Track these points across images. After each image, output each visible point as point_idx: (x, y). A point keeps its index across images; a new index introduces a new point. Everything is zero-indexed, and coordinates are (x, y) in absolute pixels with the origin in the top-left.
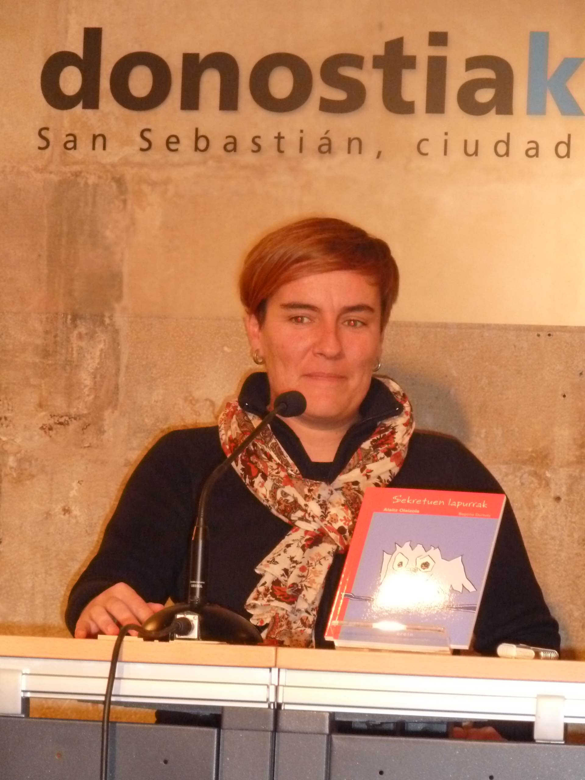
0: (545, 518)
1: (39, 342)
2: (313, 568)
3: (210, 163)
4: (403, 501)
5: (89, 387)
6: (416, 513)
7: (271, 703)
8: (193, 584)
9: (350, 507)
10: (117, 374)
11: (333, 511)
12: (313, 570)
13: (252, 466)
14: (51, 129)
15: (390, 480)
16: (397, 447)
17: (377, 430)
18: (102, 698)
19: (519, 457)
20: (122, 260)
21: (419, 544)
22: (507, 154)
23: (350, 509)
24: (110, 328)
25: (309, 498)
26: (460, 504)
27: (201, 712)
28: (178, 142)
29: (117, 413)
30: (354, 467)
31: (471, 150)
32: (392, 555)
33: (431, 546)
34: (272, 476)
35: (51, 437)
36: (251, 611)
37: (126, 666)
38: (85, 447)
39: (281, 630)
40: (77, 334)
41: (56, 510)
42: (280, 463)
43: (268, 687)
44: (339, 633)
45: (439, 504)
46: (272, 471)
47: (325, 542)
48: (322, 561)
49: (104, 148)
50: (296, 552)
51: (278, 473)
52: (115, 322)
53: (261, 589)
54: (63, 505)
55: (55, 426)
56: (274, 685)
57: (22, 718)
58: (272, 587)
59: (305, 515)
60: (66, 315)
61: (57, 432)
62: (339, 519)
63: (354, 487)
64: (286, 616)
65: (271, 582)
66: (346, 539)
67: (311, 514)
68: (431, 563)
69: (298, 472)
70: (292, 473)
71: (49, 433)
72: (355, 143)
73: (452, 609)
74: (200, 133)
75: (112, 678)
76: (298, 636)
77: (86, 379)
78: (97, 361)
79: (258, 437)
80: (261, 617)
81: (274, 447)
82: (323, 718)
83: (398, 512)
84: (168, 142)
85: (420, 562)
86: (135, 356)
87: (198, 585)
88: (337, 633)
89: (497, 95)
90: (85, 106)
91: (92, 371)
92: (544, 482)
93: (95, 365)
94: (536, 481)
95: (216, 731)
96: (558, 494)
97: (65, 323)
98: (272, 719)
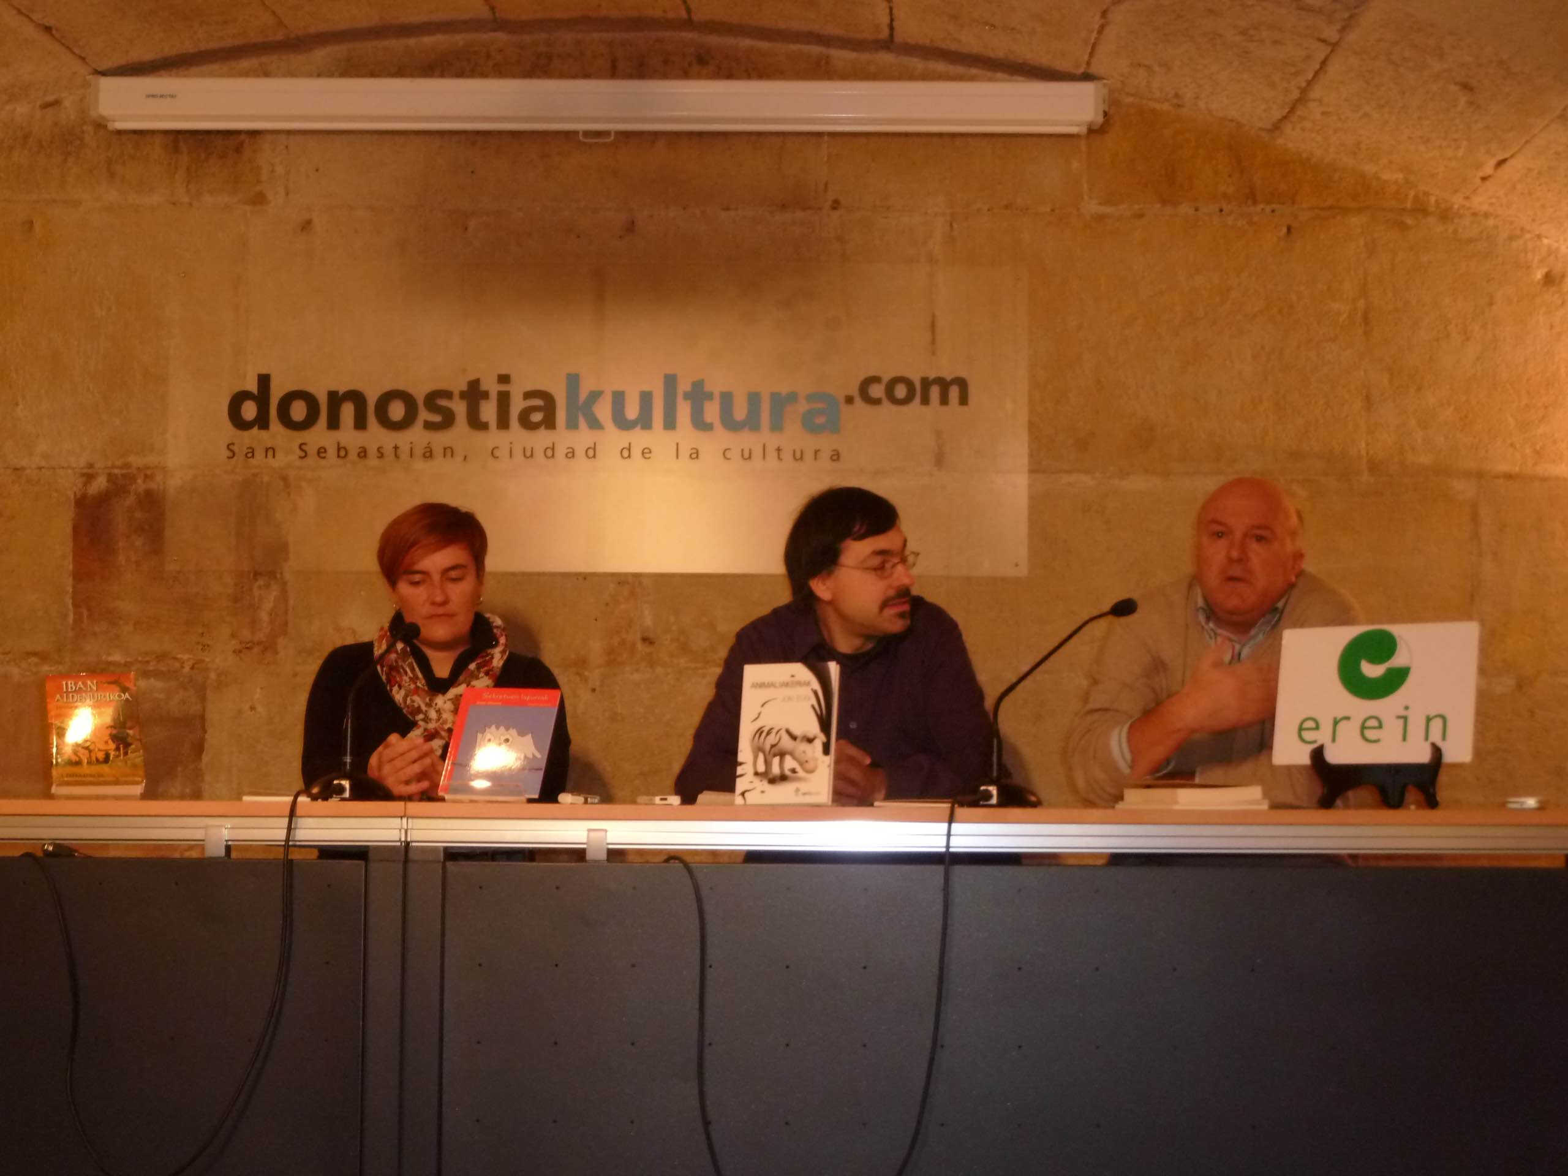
0: (585, 704)
1: (231, 591)
3: (349, 466)
5: (267, 622)
7: (402, 841)
10: (286, 613)
14: (236, 444)
17: (481, 656)
18: (283, 843)
19: (566, 663)
20: (288, 534)
22: (553, 456)
24: (280, 581)
26: (529, 698)
28: (325, 451)
29: (287, 639)
30: (463, 683)
31: (528, 454)
34: (406, 686)
35: (241, 658)
37: (299, 819)
38: (265, 664)
40: (257, 586)
41: (246, 709)
42: (413, 676)
43: (400, 830)
44: (448, 790)
45: (515, 698)
46: (404, 684)
49: (274, 457)
52: (284, 577)
54: (251, 704)
55: (243, 650)
56: (404, 829)
57: (226, 859)
59: (425, 718)
60: (249, 572)
61: (244, 654)
62: (448, 722)
67: (429, 718)
68: (511, 740)
69: (424, 684)
70: (420, 685)
71: (240, 655)
72: (448, 451)
74: (341, 446)
75: (289, 829)
77: (264, 616)
78: (272, 604)
82: (439, 851)
83: (487, 704)
84: (319, 453)
86: (299, 600)
89: (545, 416)
90: (260, 428)
91: (268, 611)
92: (584, 679)
93: (271, 607)
94: (578, 678)
95: (364, 862)
96: (594, 687)
97: (249, 578)
98: (403, 852)
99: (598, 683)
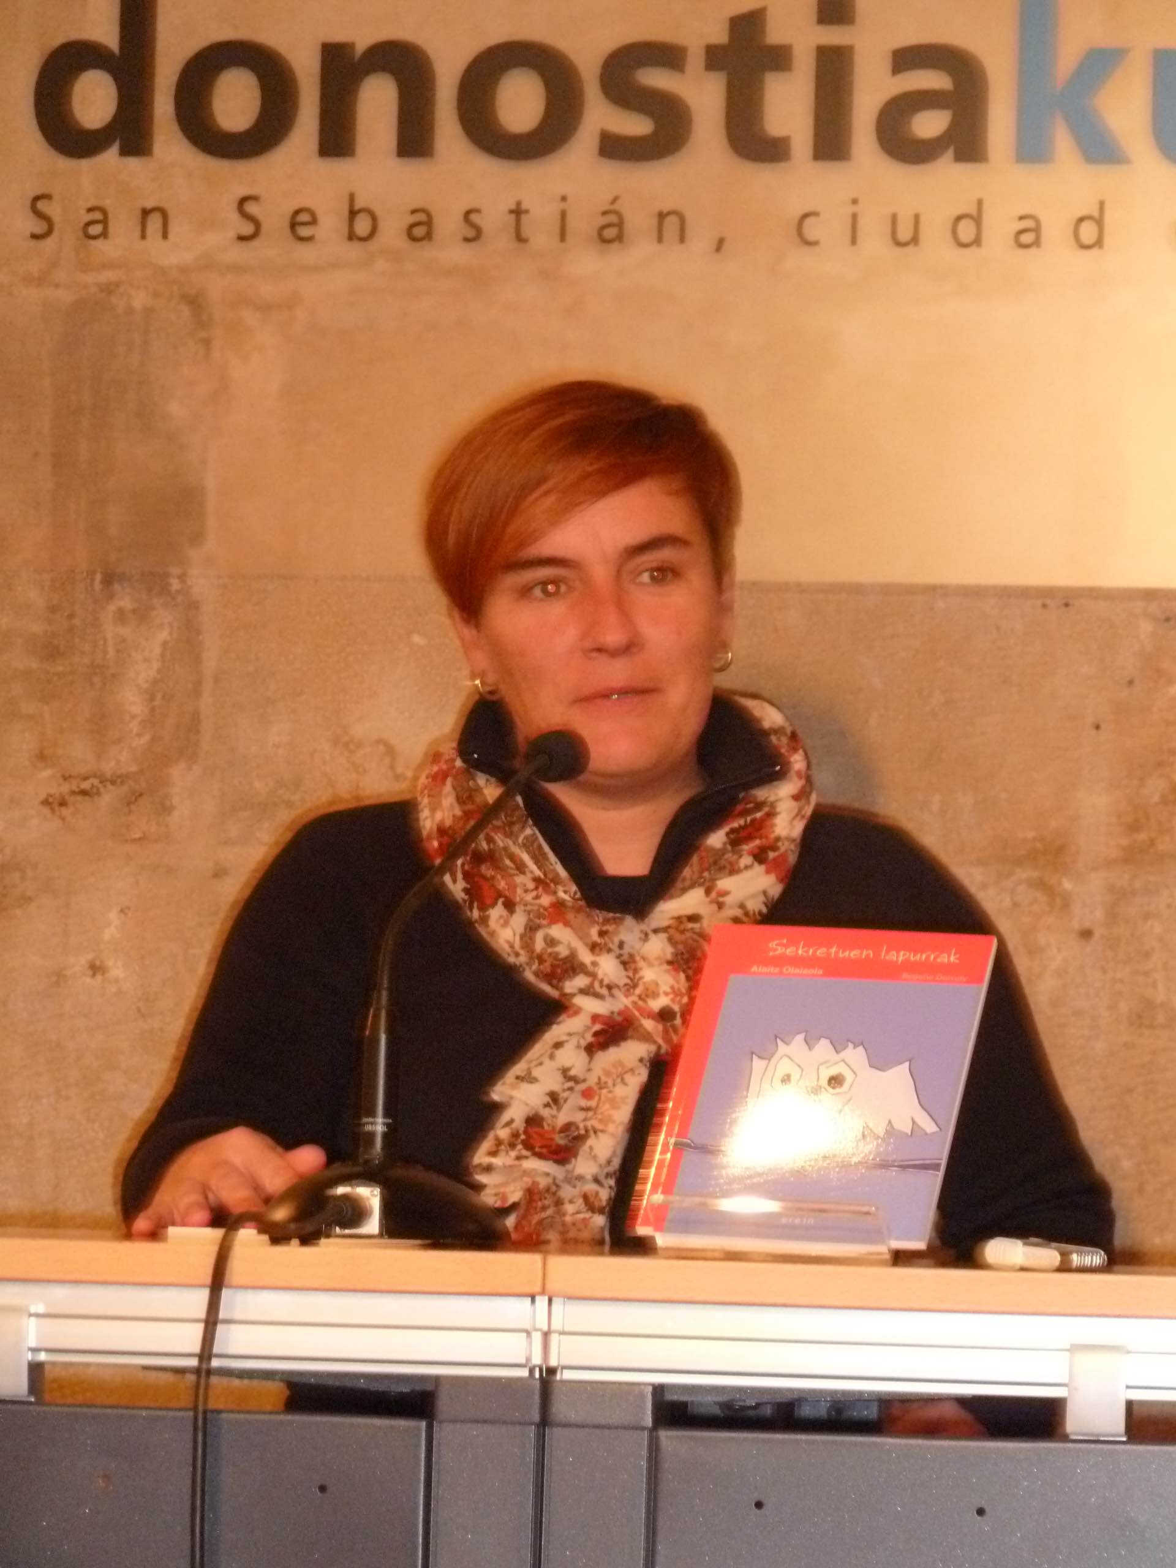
0: (1061, 973)
1: (37, 628)
2: (610, 1092)
3: (381, 264)
4: (790, 951)
5: (139, 719)
6: (817, 975)
7: (535, 1366)
8: (368, 1123)
9: (685, 967)
10: (196, 692)
11: (648, 974)
12: (610, 1095)
13: (486, 887)
14: (56, 197)
15: (765, 910)
16: (780, 844)
17: (739, 808)
18: (194, 1362)
19: (1009, 852)
20: (203, 462)
21: (824, 1037)
22: (977, 241)
23: (684, 971)
24: (180, 599)
25: (601, 949)
26: (904, 955)
27: (394, 1387)
28: (314, 222)
29: (197, 769)
30: (692, 886)
31: (905, 234)
32: (769, 1060)
33: (848, 1040)
34: (525, 905)
35: (63, 819)
36: (482, 1178)
38: (134, 841)
39: (545, 1217)
40: (114, 613)
41: (76, 968)
42: (542, 876)
43: (528, 1333)
44: (663, 1220)
45: (864, 957)
46: (524, 895)
47: (632, 1038)
48: (628, 1078)
49: (165, 235)
50: (572, 1057)
51: (537, 898)
52: (190, 587)
53: (503, 1133)
54: (90, 956)
55: (71, 799)
56: (540, 1330)
57: (31, 1403)
58: (526, 1128)
59: (592, 985)
60: (91, 573)
61: (76, 809)
62: (661, 991)
63: (690, 925)
64: (554, 1188)
65: (523, 1120)
66: (675, 1030)
67: (606, 982)
68: (849, 1076)
69: (578, 895)
70: (566, 897)
71: (61, 811)
72: (671, 222)
73: (892, 1169)
74: (358, 205)
75: (211, 1321)
76: (579, 1230)
77: (132, 701)
78: (156, 665)
79: (495, 822)
80: (502, 1190)
81: (529, 844)
82: (642, 1395)
83: (781, 973)
84: (293, 225)
85: (826, 1073)
86: (233, 655)
87: (378, 1125)
88: (660, 1219)
89: (954, 125)
90: (124, 151)
91: (145, 686)
92: (1058, 901)
93: (152, 673)
94: (1042, 898)
95: (423, 1424)
96: (1087, 925)
97: (90, 589)
98: (537, 1398)
99: (1099, 914)
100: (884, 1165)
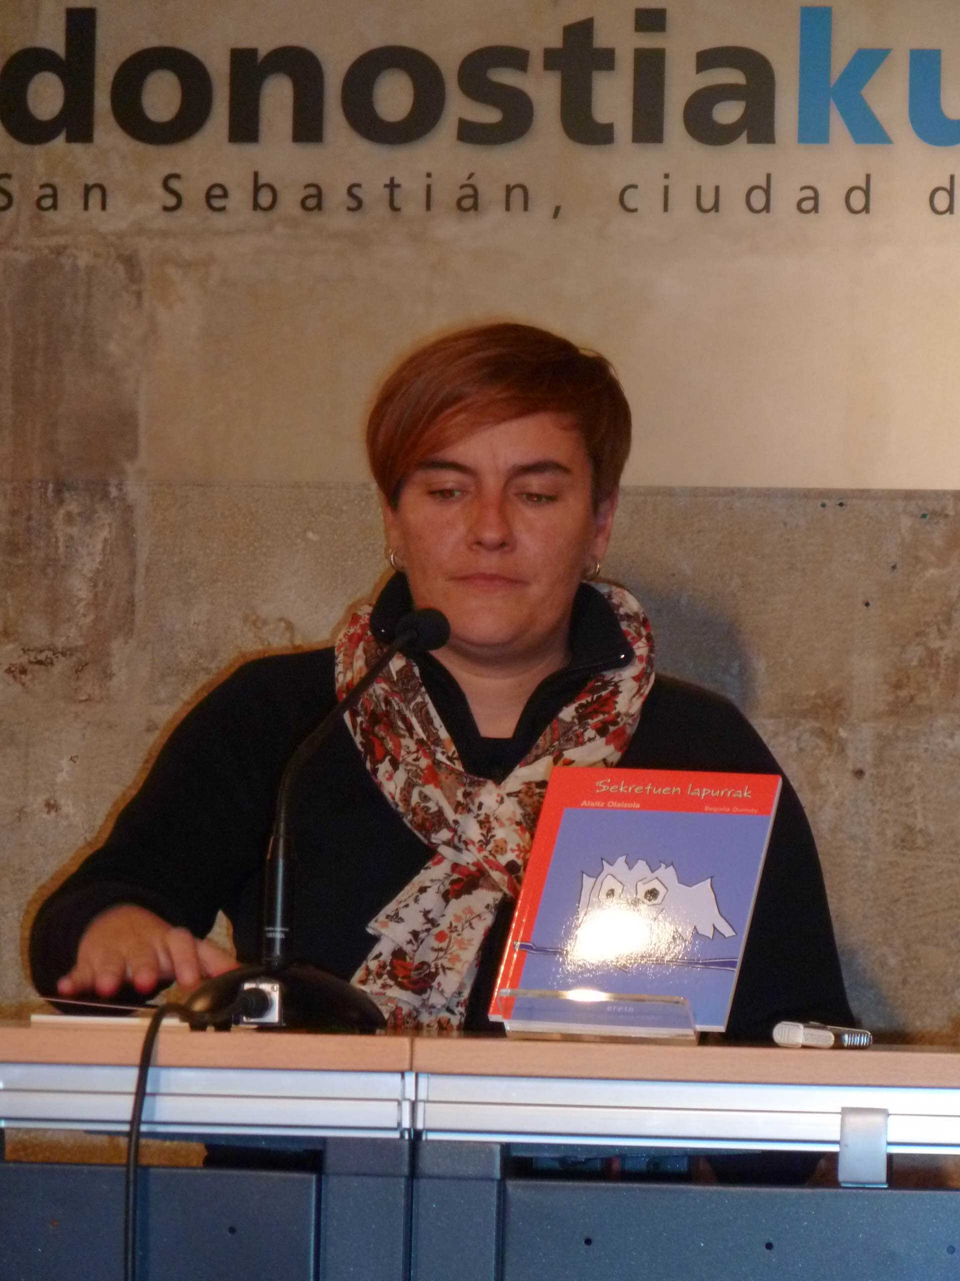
0: (838, 805)
2: (459, 935)
3: (280, 229)
4: (612, 789)
5: (85, 602)
6: (636, 808)
7: (405, 1129)
8: (269, 931)
9: (528, 826)
10: (131, 580)
11: (500, 833)
12: (457, 937)
13: (378, 744)
14: (14, 177)
16: (619, 720)
17: (588, 686)
18: (126, 1128)
19: (795, 707)
20: (136, 392)
21: (641, 859)
22: (767, 208)
23: (527, 829)
24: (117, 504)
25: (463, 809)
26: (706, 791)
27: (290, 1147)
28: (225, 195)
29: (133, 642)
30: (544, 753)
31: (707, 202)
32: (597, 878)
33: (660, 862)
34: (407, 765)
35: (23, 684)
37: (163, 1073)
38: (81, 701)
40: (64, 516)
41: (35, 806)
42: (425, 739)
43: (400, 1103)
44: (511, 1009)
45: (673, 793)
46: (406, 756)
47: (481, 886)
49: (104, 207)
50: (431, 900)
51: (417, 759)
52: (126, 494)
53: (373, 965)
54: (45, 797)
55: (30, 667)
56: (409, 1100)
58: (392, 961)
60: (45, 484)
61: (34, 676)
62: (509, 848)
63: (538, 790)
64: (415, 1014)
65: (390, 954)
66: (517, 879)
67: (463, 838)
68: (662, 890)
69: (456, 756)
70: (444, 758)
71: (21, 678)
72: (517, 194)
73: (697, 966)
74: (262, 181)
75: (141, 1094)
77: (79, 587)
78: (98, 559)
82: (491, 1152)
83: (606, 807)
84: (209, 197)
85: (643, 889)
86: (161, 550)
87: (278, 933)
88: (508, 1009)
89: (748, 111)
90: (70, 139)
91: (90, 575)
92: (836, 746)
93: (95, 565)
94: (822, 744)
95: (314, 1177)
96: (859, 766)
97: (44, 496)
98: (406, 1158)
99: (869, 757)
100: (691, 963)
